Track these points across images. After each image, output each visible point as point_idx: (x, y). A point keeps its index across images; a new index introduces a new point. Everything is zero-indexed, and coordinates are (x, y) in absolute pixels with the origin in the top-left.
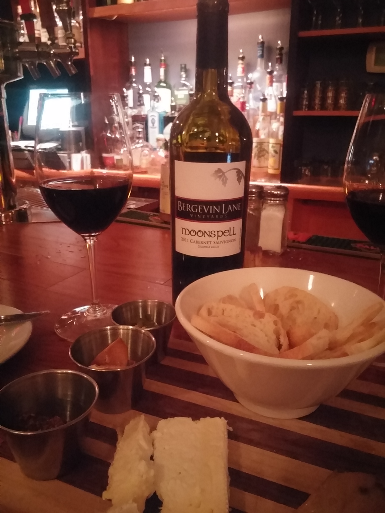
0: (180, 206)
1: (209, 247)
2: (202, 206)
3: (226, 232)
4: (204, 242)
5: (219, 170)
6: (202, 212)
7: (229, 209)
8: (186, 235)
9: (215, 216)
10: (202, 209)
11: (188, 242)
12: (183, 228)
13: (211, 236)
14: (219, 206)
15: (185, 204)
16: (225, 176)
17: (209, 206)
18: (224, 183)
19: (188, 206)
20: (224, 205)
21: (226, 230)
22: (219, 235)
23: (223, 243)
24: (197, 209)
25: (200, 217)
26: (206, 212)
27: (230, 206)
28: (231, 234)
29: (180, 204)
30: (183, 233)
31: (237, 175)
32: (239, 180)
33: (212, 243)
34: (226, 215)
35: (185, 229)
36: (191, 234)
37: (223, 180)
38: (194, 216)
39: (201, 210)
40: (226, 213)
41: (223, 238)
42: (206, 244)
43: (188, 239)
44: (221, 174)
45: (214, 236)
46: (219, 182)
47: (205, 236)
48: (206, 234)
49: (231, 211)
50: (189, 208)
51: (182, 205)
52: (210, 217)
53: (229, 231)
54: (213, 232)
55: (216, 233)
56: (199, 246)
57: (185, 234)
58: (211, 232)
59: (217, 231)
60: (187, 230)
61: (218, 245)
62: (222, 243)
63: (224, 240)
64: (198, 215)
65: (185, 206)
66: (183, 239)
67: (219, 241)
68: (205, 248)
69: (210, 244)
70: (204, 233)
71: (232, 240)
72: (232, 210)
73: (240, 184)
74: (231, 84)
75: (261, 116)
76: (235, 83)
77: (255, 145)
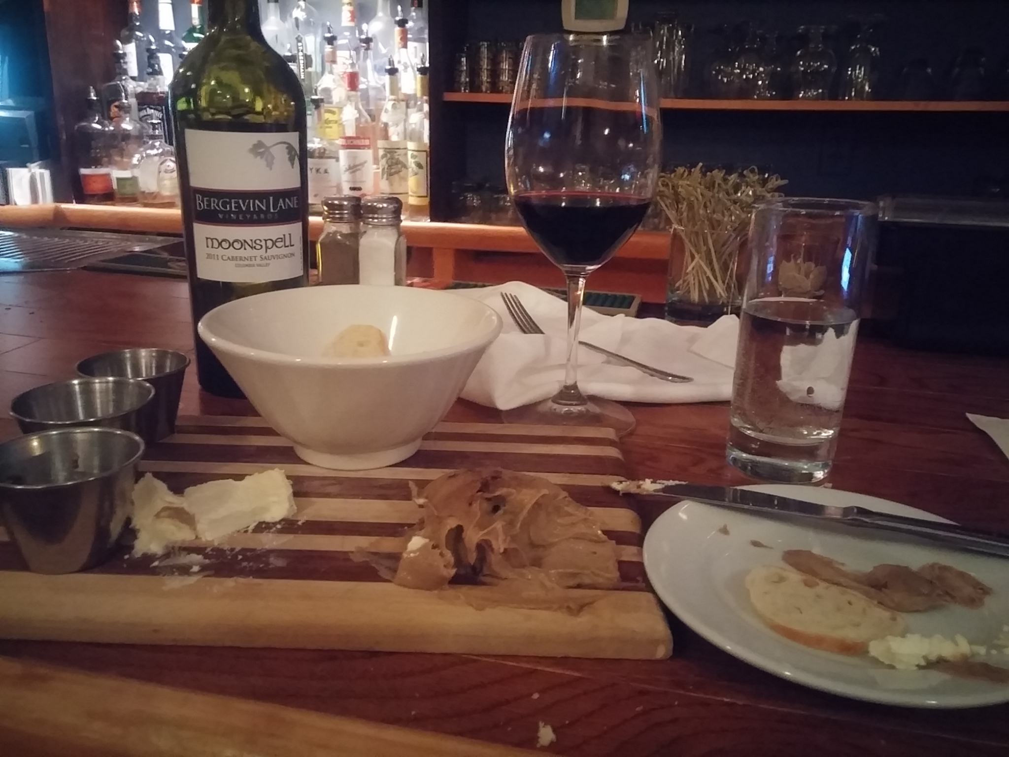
0: (199, 203)
1: (254, 266)
2: (236, 200)
4: (245, 258)
5: (259, 145)
6: (237, 210)
7: (279, 205)
8: (214, 249)
9: (258, 216)
10: (236, 205)
11: (218, 259)
12: (207, 238)
13: (255, 247)
14: (264, 200)
15: (208, 199)
16: (270, 153)
17: (247, 201)
18: (270, 165)
19: (214, 201)
20: (271, 198)
21: (278, 239)
22: (268, 245)
23: (276, 259)
24: (228, 206)
25: (235, 218)
26: (244, 209)
27: (281, 200)
28: (286, 245)
29: (199, 200)
30: (208, 247)
31: (288, 153)
32: (291, 160)
33: (258, 258)
34: (276, 215)
35: (212, 239)
36: (222, 247)
37: (266, 160)
38: (224, 217)
39: (235, 207)
40: (276, 211)
41: (274, 251)
42: (248, 260)
43: (217, 255)
44: (263, 149)
45: (259, 247)
46: (260, 162)
47: (246, 248)
48: (246, 244)
49: (283, 207)
50: (216, 205)
51: (203, 201)
52: (251, 217)
53: (283, 239)
54: (258, 242)
55: (263, 243)
56: (237, 266)
57: (212, 247)
58: (255, 242)
59: (265, 240)
60: (214, 241)
61: (268, 262)
62: (274, 259)
63: (276, 254)
64: (232, 215)
65: (209, 201)
66: (209, 256)
68: (247, 268)
69: (256, 260)
70: (244, 243)
71: (289, 255)
72: (285, 207)
73: (293, 167)
74: (331, 41)
75: (389, 100)
76: (338, 38)
77: (381, 152)
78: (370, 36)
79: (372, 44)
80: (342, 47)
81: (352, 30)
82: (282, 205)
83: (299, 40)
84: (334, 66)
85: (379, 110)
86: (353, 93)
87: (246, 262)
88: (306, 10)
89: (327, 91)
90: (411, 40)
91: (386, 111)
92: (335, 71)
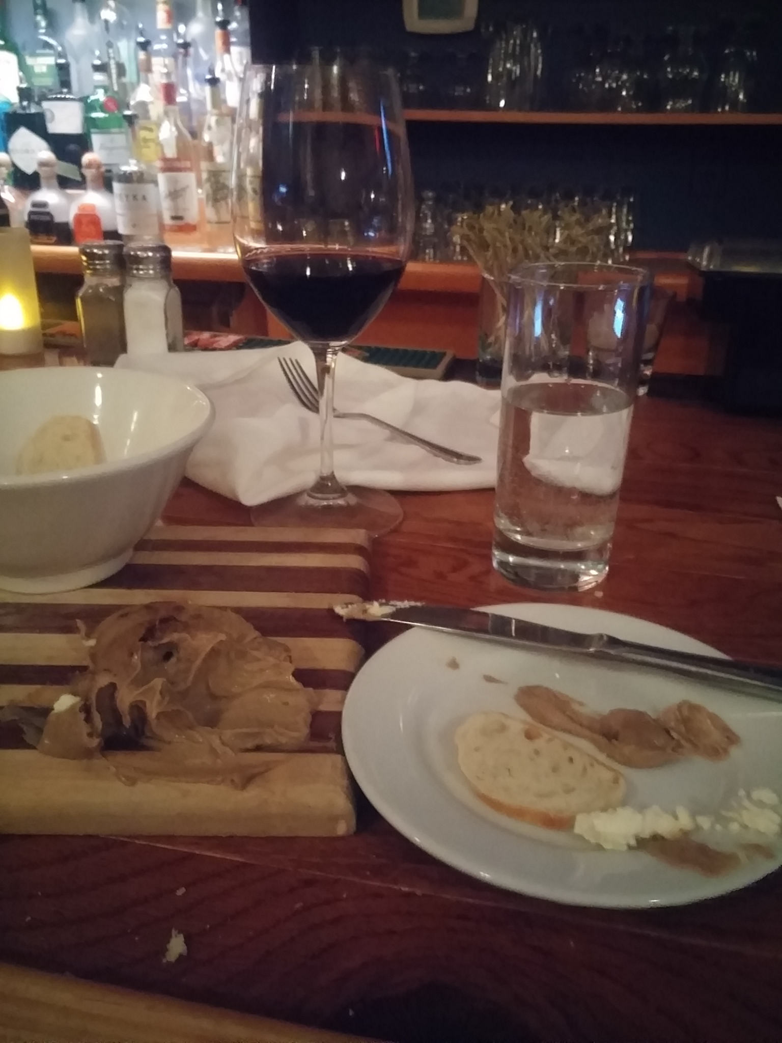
74: (144, 46)
75: (212, 115)
76: (153, 43)
77: (205, 176)
78: (189, 40)
79: (191, 50)
80: (159, 53)
81: (169, 33)
83: (110, 45)
84: (150, 75)
85: (201, 127)
86: (171, 107)
88: (117, 11)
89: (143, 105)
90: (234, 44)
91: (210, 128)
92: (151, 81)
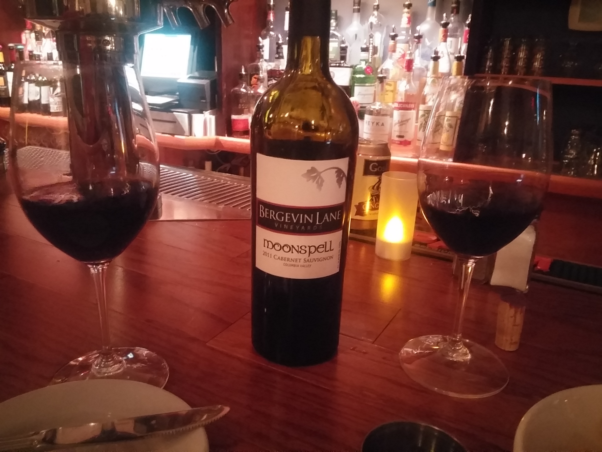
0: (262, 212)
1: (298, 266)
2: (289, 214)
3: (320, 247)
4: (291, 259)
5: (313, 170)
6: (289, 221)
7: (325, 218)
8: (269, 249)
9: (306, 227)
10: (289, 217)
11: (271, 257)
12: (265, 240)
13: (300, 251)
14: (312, 215)
15: (268, 210)
16: (320, 177)
17: (298, 215)
18: (320, 185)
19: (272, 212)
20: (318, 213)
21: (320, 245)
22: (311, 251)
23: (317, 261)
24: (283, 218)
25: (287, 228)
26: (295, 221)
27: (326, 215)
28: (327, 250)
29: (262, 209)
30: (264, 246)
31: (337, 176)
32: (339, 181)
33: (302, 261)
35: (268, 242)
36: (274, 248)
37: (317, 182)
38: (279, 225)
39: (288, 219)
40: (321, 223)
41: (316, 255)
42: (294, 261)
43: (271, 254)
44: (315, 174)
45: (304, 252)
46: (312, 185)
47: (293, 251)
48: (293, 249)
49: (328, 221)
50: (273, 215)
51: (264, 211)
52: (300, 228)
53: (324, 246)
54: (303, 248)
55: (307, 249)
56: (285, 264)
57: (268, 247)
58: (301, 247)
59: (309, 246)
60: (269, 242)
61: (310, 263)
62: (315, 261)
63: (317, 258)
64: (285, 225)
65: (268, 212)
66: (265, 254)
67: (311, 259)
68: (292, 267)
69: (300, 262)
70: (291, 248)
71: (329, 258)
72: (329, 219)
73: (340, 187)
76: (399, 35)
77: (421, 113)
79: (422, 40)
81: (407, 30)
82: (327, 218)
83: (371, 37)
86: (409, 72)
87: (292, 263)
88: (378, 17)
90: (449, 36)
91: (428, 85)
92: (394, 57)
